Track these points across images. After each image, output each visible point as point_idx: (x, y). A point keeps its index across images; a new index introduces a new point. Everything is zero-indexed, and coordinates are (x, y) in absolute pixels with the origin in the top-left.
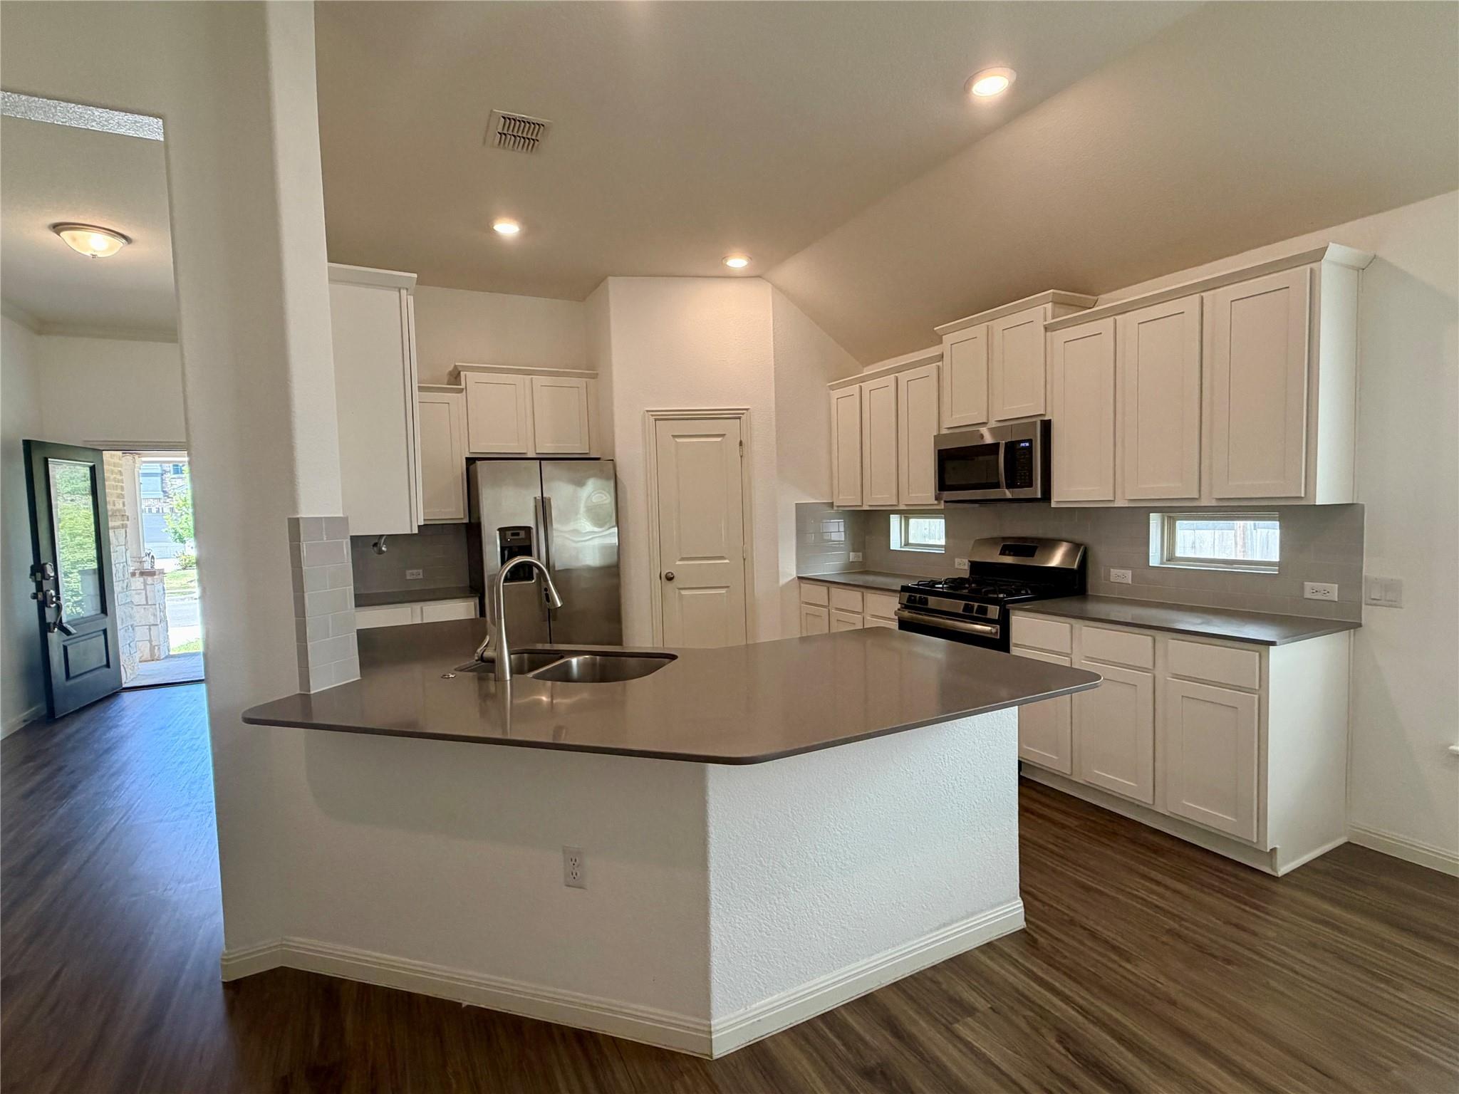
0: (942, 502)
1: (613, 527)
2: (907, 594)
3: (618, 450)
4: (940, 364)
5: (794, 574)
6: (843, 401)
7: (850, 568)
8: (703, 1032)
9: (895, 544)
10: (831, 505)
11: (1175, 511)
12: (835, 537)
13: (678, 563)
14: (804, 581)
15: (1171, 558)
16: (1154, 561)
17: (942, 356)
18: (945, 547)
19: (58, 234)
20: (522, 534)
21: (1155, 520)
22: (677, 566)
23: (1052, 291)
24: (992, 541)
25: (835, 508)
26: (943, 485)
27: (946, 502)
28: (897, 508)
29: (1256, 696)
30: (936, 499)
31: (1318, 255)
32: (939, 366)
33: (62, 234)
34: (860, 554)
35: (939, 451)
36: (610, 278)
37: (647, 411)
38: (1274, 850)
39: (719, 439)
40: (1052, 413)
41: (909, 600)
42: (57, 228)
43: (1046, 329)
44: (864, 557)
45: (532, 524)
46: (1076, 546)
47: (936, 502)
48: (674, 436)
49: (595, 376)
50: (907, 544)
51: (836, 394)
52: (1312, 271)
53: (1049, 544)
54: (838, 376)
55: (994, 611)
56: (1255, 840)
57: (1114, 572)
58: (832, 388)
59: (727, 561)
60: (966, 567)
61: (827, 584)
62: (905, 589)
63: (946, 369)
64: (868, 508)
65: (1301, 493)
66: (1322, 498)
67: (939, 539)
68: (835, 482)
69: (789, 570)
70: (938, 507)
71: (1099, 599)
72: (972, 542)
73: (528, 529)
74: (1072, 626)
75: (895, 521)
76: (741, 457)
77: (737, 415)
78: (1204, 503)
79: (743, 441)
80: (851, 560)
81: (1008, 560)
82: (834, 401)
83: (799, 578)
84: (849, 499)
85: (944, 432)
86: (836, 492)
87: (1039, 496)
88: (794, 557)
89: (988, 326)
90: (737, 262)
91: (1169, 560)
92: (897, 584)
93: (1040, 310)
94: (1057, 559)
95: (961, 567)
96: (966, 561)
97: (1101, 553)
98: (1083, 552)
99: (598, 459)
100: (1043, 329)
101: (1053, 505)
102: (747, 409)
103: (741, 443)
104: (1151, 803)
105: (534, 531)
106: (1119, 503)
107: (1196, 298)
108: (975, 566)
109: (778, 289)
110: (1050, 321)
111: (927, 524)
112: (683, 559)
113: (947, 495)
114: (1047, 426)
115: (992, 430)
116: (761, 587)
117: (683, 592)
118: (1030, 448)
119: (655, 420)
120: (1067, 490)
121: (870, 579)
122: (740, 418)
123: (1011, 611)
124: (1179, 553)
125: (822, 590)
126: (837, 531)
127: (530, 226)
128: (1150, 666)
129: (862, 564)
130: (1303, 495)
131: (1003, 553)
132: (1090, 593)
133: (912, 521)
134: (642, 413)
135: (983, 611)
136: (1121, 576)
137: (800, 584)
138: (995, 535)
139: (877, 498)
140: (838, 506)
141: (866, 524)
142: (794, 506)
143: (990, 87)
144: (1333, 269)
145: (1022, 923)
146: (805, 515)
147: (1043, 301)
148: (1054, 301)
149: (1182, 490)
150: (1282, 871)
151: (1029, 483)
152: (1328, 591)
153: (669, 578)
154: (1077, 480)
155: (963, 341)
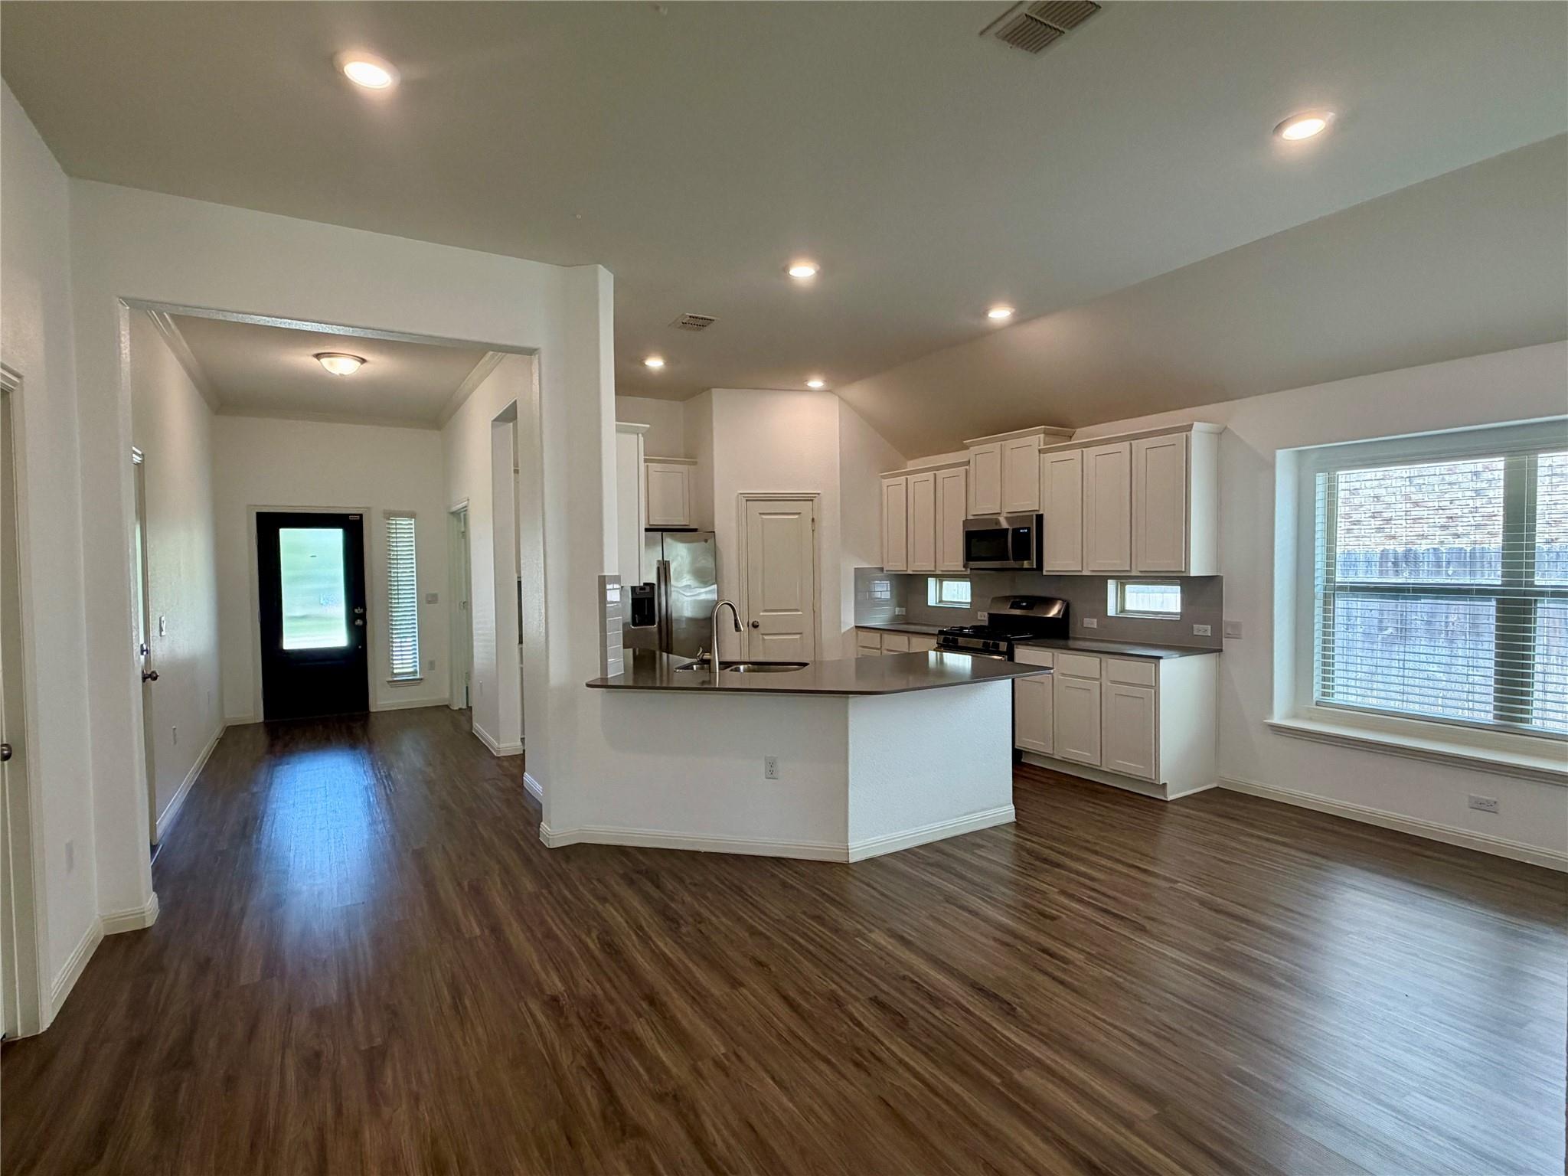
0: (969, 569)
1: (714, 584)
2: (943, 637)
3: (716, 522)
4: (967, 467)
5: (853, 625)
6: (893, 488)
7: (896, 619)
8: (844, 849)
9: (932, 601)
10: (882, 569)
11: (1124, 579)
12: (882, 595)
13: (762, 614)
14: (861, 629)
15: (1123, 610)
16: (1111, 611)
17: (969, 462)
18: (971, 603)
19: (319, 359)
20: (648, 589)
21: (1111, 585)
22: (761, 616)
23: (1043, 427)
24: (1006, 598)
25: (885, 572)
26: (969, 556)
27: (971, 569)
28: (934, 573)
29: (1153, 691)
30: (964, 567)
31: (1189, 428)
32: (966, 470)
33: (322, 360)
34: (904, 609)
35: (966, 532)
36: (713, 390)
37: (741, 494)
38: (1165, 784)
39: (796, 517)
40: (1044, 510)
41: (945, 640)
42: (318, 356)
43: (1039, 451)
44: (907, 611)
45: (654, 580)
46: (1064, 602)
47: (964, 569)
48: (760, 514)
49: (695, 463)
50: (941, 601)
51: (886, 482)
52: (1186, 435)
53: (1049, 602)
54: (890, 468)
55: (1003, 646)
56: (1154, 778)
57: (1086, 620)
58: (884, 477)
59: (800, 613)
60: (986, 618)
61: (880, 631)
62: (941, 632)
63: (972, 472)
64: (911, 573)
65: (1182, 567)
66: (1193, 573)
67: (966, 599)
68: (885, 550)
69: (849, 621)
70: (965, 573)
71: (1076, 639)
72: (990, 600)
73: (651, 585)
74: (1053, 655)
75: (932, 583)
76: (813, 531)
77: (809, 499)
78: (1133, 574)
79: (815, 517)
80: (897, 613)
81: (1017, 612)
82: (885, 488)
83: (856, 627)
84: (898, 566)
85: (970, 517)
86: (885, 560)
87: (1035, 567)
88: (853, 610)
89: (1001, 445)
90: (816, 383)
91: (1121, 612)
92: (936, 631)
93: (1035, 439)
94: (1054, 612)
95: (983, 618)
96: (986, 614)
97: (1077, 608)
98: (1068, 607)
99: (695, 530)
100: (1037, 451)
101: (1045, 573)
102: (818, 494)
103: (813, 520)
104: (1099, 764)
105: (656, 587)
106: (1085, 573)
107: (1127, 444)
108: (991, 616)
109: (841, 399)
110: (1042, 447)
111: (956, 586)
112: (766, 611)
113: (973, 564)
114: (1040, 518)
115: (1006, 519)
116: (827, 634)
117: (766, 637)
118: (1028, 534)
119: (747, 500)
120: (1054, 563)
121: (912, 628)
122: (812, 500)
123: (1015, 646)
124: (1128, 607)
125: (876, 635)
126: (883, 591)
127: (669, 360)
128: (1098, 677)
129: (905, 616)
130: (1183, 570)
131: (1012, 607)
132: (1071, 635)
133: (945, 584)
134: (736, 494)
135: (997, 646)
136: (1092, 623)
137: (857, 634)
138: (1008, 594)
139: (917, 566)
140: (887, 571)
141: (910, 585)
142: (853, 570)
143: (1000, 314)
144: (1200, 435)
145: (1013, 819)
146: (862, 577)
147: (1037, 432)
148: (1045, 433)
149: (1121, 565)
150: (1170, 798)
151: (1028, 558)
152: (1206, 630)
153: (755, 626)
154: (1058, 558)
155: (984, 454)
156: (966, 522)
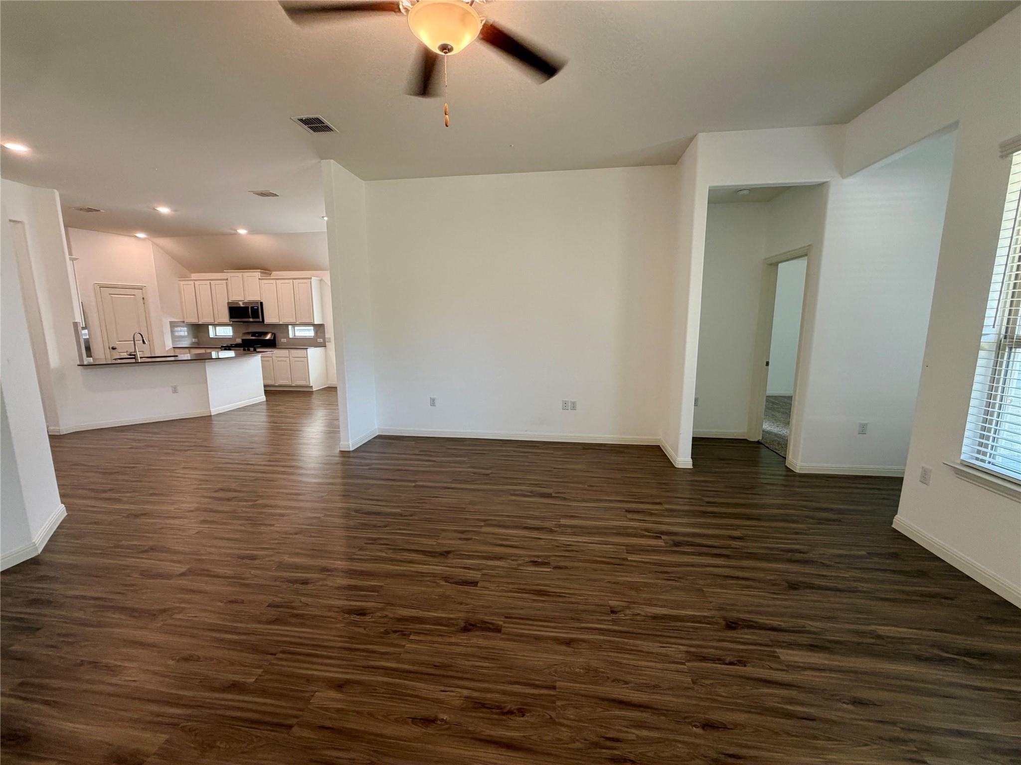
0: (231, 322)
2: (223, 348)
4: (226, 281)
5: (172, 346)
6: (187, 287)
7: (193, 343)
8: (209, 411)
9: (212, 335)
10: (184, 322)
11: (294, 325)
12: (182, 334)
14: (176, 348)
15: (294, 336)
16: (290, 337)
17: (227, 279)
18: (233, 335)
21: (290, 327)
22: (116, 344)
23: (260, 270)
24: (249, 333)
26: (232, 317)
27: (233, 322)
28: (213, 324)
29: (306, 358)
30: (229, 321)
31: (311, 278)
34: (196, 338)
35: (229, 307)
37: (95, 284)
38: (312, 387)
39: (133, 296)
40: (263, 300)
41: (225, 349)
44: (198, 340)
46: (273, 333)
48: (110, 294)
50: (216, 335)
51: (182, 283)
52: (310, 280)
53: (266, 334)
54: (183, 277)
55: (252, 349)
56: (309, 385)
57: (282, 339)
58: (181, 281)
60: (241, 340)
61: (186, 348)
63: (229, 283)
64: (199, 323)
66: (316, 323)
67: (230, 333)
68: (185, 314)
69: (169, 344)
70: (229, 323)
71: (279, 346)
72: (241, 334)
75: (211, 328)
76: (144, 303)
77: (140, 288)
78: (297, 323)
80: (193, 341)
81: (253, 338)
82: (183, 286)
83: (174, 348)
84: (193, 320)
85: (230, 301)
86: (186, 318)
87: (261, 321)
88: (171, 340)
89: (242, 274)
90: (141, 235)
93: (257, 274)
94: (268, 337)
95: (239, 341)
97: (278, 335)
98: (274, 335)
100: (258, 279)
101: (265, 323)
102: (145, 286)
103: (143, 298)
104: (291, 384)
106: (281, 323)
107: (292, 281)
108: (243, 340)
109: (152, 242)
110: (260, 277)
111: (225, 329)
112: (119, 341)
113: (233, 320)
114: (261, 303)
115: (243, 303)
118: (257, 308)
119: (100, 287)
120: (268, 320)
121: (203, 346)
122: (142, 289)
123: (257, 349)
124: (296, 334)
126: (183, 332)
128: (288, 356)
129: (198, 343)
130: (313, 322)
131: (252, 336)
132: (277, 345)
133: (217, 328)
134: (92, 284)
135: (247, 348)
136: (284, 339)
137: (174, 350)
138: (250, 331)
139: (203, 321)
140: (187, 322)
141: (199, 329)
142: (169, 323)
143: (242, 232)
144: (314, 281)
145: (265, 400)
146: (173, 325)
147: (258, 272)
148: (261, 272)
149: (292, 320)
150: (314, 390)
151: (258, 318)
152: (321, 340)
153: (114, 349)
154: (270, 317)
155: (236, 277)
156: (228, 303)
